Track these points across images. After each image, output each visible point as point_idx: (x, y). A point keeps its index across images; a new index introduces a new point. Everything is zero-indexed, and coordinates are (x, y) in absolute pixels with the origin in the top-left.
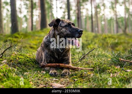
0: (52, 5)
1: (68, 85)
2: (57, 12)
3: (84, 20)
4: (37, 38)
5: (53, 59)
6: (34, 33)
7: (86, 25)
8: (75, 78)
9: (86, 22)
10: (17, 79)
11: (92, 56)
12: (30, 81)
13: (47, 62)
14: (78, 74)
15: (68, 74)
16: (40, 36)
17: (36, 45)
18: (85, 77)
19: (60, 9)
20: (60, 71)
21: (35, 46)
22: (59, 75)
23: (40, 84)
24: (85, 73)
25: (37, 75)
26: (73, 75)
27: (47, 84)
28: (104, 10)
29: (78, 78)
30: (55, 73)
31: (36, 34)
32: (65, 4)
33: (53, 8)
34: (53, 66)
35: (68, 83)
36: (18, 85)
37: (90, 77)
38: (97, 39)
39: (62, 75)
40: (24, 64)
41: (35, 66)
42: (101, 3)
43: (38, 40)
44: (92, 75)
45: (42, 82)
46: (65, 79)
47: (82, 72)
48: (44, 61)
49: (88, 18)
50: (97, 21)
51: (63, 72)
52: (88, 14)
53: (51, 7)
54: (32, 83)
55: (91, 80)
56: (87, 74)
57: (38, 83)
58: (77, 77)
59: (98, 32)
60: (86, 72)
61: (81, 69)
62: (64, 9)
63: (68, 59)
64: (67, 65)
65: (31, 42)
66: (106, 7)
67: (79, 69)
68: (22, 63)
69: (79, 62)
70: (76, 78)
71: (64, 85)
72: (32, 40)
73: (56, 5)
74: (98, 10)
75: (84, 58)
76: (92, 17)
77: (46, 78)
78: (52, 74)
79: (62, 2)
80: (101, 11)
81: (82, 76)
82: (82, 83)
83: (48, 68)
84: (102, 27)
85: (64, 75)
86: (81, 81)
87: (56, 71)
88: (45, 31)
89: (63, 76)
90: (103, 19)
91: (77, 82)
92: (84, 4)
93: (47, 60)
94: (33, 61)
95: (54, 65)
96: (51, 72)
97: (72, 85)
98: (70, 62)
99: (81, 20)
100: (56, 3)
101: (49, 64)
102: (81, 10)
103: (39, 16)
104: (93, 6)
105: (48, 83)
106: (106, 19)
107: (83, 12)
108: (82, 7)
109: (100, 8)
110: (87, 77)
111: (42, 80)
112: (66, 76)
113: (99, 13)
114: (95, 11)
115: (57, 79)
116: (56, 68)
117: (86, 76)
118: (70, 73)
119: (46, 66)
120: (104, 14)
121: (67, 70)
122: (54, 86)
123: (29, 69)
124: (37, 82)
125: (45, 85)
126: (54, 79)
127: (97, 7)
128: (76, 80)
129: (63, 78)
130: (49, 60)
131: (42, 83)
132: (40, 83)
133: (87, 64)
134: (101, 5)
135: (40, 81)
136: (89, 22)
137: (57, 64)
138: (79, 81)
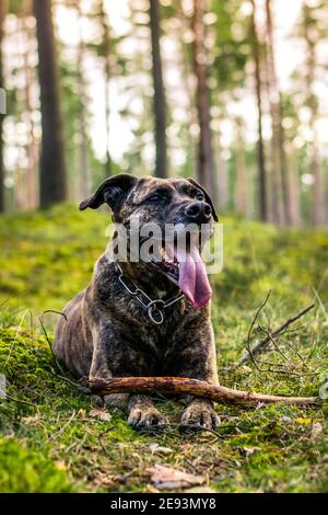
0: (84, 103)
1: (217, 474)
2: (108, 129)
3: (227, 167)
5: (133, 352)
6: (10, 222)
7: (232, 189)
8: (243, 441)
9: (233, 175)
10: (5, 453)
11: (297, 339)
12: (56, 459)
13: (110, 368)
14: (259, 425)
15: (208, 422)
18: (286, 437)
19: (119, 117)
20: (172, 409)
21: (20, 285)
22: (173, 427)
23: (99, 469)
24: (286, 418)
25: (79, 426)
26: (231, 430)
27: (126, 468)
28: (311, 123)
29: (256, 444)
30: (155, 420)
31: (22, 228)
32: (144, 97)
33: (91, 115)
34: (141, 386)
35: (216, 465)
36: (14, 479)
37: (312, 440)
38: (288, 255)
39: (183, 430)
41: (58, 386)
42: (299, 92)
43: (31, 254)
44: (318, 428)
45: (106, 463)
46: (202, 449)
47: (272, 416)
48: (99, 364)
49: (242, 158)
50: (284, 172)
51: (188, 413)
52: (240, 139)
53: (79, 110)
54: (60, 466)
55: (318, 452)
56: (297, 424)
57: (89, 465)
58: (253, 438)
59: (288, 220)
60: (289, 414)
61: (267, 402)
62: (138, 116)
63: (203, 358)
64: (202, 383)
65: (2, 267)
67: (255, 399)
69: (247, 369)
70: (251, 442)
71: (199, 473)
72: (3, 256)
73: (107, 99)
74: (287, 123)
75: (263, 347)
76: (260, 155)
77: (117, 440)
78: (143, 425)
79: (128, 88)
80: (300, 128)
81: (272, 435)
82: (280, 465)
83: (120, 396)
85: (195, 429)
86: (274, 454)
87: (156, 412)
88: (61, 215)
89: (189, 432)
90: (307, 161)
91: (257, 460)
92: (225, 96)
93: (110, 361)
94: (44, 362)
95: (147, 383)
96: (134, 412)
97: (238, 472)
98: (209, 371)
99: (212, 166)
101: (125, 379)
102: (214, 125)
103: (27, 147)
104: (266, 106)
105: (130, 463)
107: (219, 133)
108: (214, 111)
109: (294, 116)
110: (297, 437)
111: (103, 452)
112: (203, 434)
113: (292, 139)
114: (273, 127)
115: (164, 446)
116: (154, 395)
117: (293, 435)
118: (218, 418)
119: (112, 388)
120: (311, 143)
121: (204, 407)
122: (161, 482)
123: (38, 400)
124: (84, 462)
125: (118, 477)
126: (154, 447)
127: (283, 109)
128: (250, 450)
129: (192, 440)
130: (118, 358)
131: (106, 466)
132: (97, 465)
133: (284, 375)
134: (298, 100)
135: (95, 456)
136: (252, 172)
137: (161, 379)
138: (266, 456)
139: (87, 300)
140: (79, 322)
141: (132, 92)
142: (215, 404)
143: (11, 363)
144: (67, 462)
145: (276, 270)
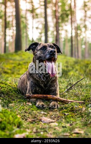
1: (58, 119)
2: (33, 32)
3: (63, 43)
4: (11, 61)
5: (38, 88)
6: (7, 55)
7: (64, 48)
8: (65, 111)
9: (64, 45)
10: (5, 113)
11: (80, 86)
12: (17, 115)
13: (32, 92)
14: (69, 107)
15: (56, 106)
16: (14, 60)
17: (11, 70)
18: (76, 111)
19: (36, 29)
20: (47, 103)
21: (9, 71)
22: (47, 108)
23: (28, 117)
24: (76, 106)
25: (23, 107)
26: (62, 109)
27: (35, 117)
28: (85, 32)
29: (68, 112)
30: (43, 105)
31: (10, 57)
32: (42, 24)
33: (29, 28)
34: (39, 97)
35: (58, 117)
36: (7, 119)
37: (82, 112)
38: (78, 66)
39: (50, 108)
40: (7, 94)
41: (18, 96)
42: (82, 24)
43: (12, 64)
44: (84, 109)
45: (30, 116)
46: (55, 113)
47: (72, 105)
48: (29, 91)
49: (67, 41)
50: (77, 44)
51: (51, 104)
52: (67, 35)
53: (26, 27)
54: (19, 116)
55: (84, 115)
56: (79, 108)
57: (26, 116)
58: (67, 111)
59: (78, 57)
60: (77, 105)
61: (71, 102)
62: (40, 29)
63: (55, 90)
64: (55, 97)
65: (5, 67)
66: (87, 29)
67: (68, 101)
68: (5, 93)
69: (66, 93)
70: (67, 112)
71: (54, 119)
72: (5, 64)
73: (33, 24)
74: (79, 32)
75: (71, 88)
77: (33, 110)
78: (40, 107)
79: (38, 22)
80: (82, 33)
81: (72, 110)
82: (74, 118)
83: (34, 99)
84: (82, 51)
85: (53, 108)
86: (73, 115)
87: (43, 103)
88: (20, 54)
89: (51, 109)
90: (84, 42)
91: (68, 116)
92: (63, 24)
93: (32, 90)
94: (15, 90)
95: (41, 96)
96: (38, 104)
97: (63, 119)
98: (57, 94)
100: (33, 22)
102: (60, 32)
103: (12, 36)
104: (73, 27)
105: (36, 116)
106: (87, 42)
107: (61, 34)
108: (60, 28)
109: (80, 30)
110: (79, 111)
111: (29, 113)
112: (55, 109)
113: (80, 36)
114: (75, 33)
115: (45, 112)
116: (43, 99)
118: (59, 106)
119: (32, 97)
120: (85, 37)
121: (55, 103)
122: (44, 121)
123: (13, 100)
124: (25, 116)
125: (33, 119)
126: (42, 112)
127: (78, 28)
128: (67, 114)
129: (52, 111)
130: (34, 90)
132: (28, 116)
133: (76, 95)
134: (82, 26)
135: (27, 114)
136: (69, 44)
137: (45, 95)
138: (71, 116)
139: (27, 74)
140: (24, 80)
141: (39, 23)
142: (58, 102)
143: (7, 90)
144: (20, 115)
145: (75, 69)
